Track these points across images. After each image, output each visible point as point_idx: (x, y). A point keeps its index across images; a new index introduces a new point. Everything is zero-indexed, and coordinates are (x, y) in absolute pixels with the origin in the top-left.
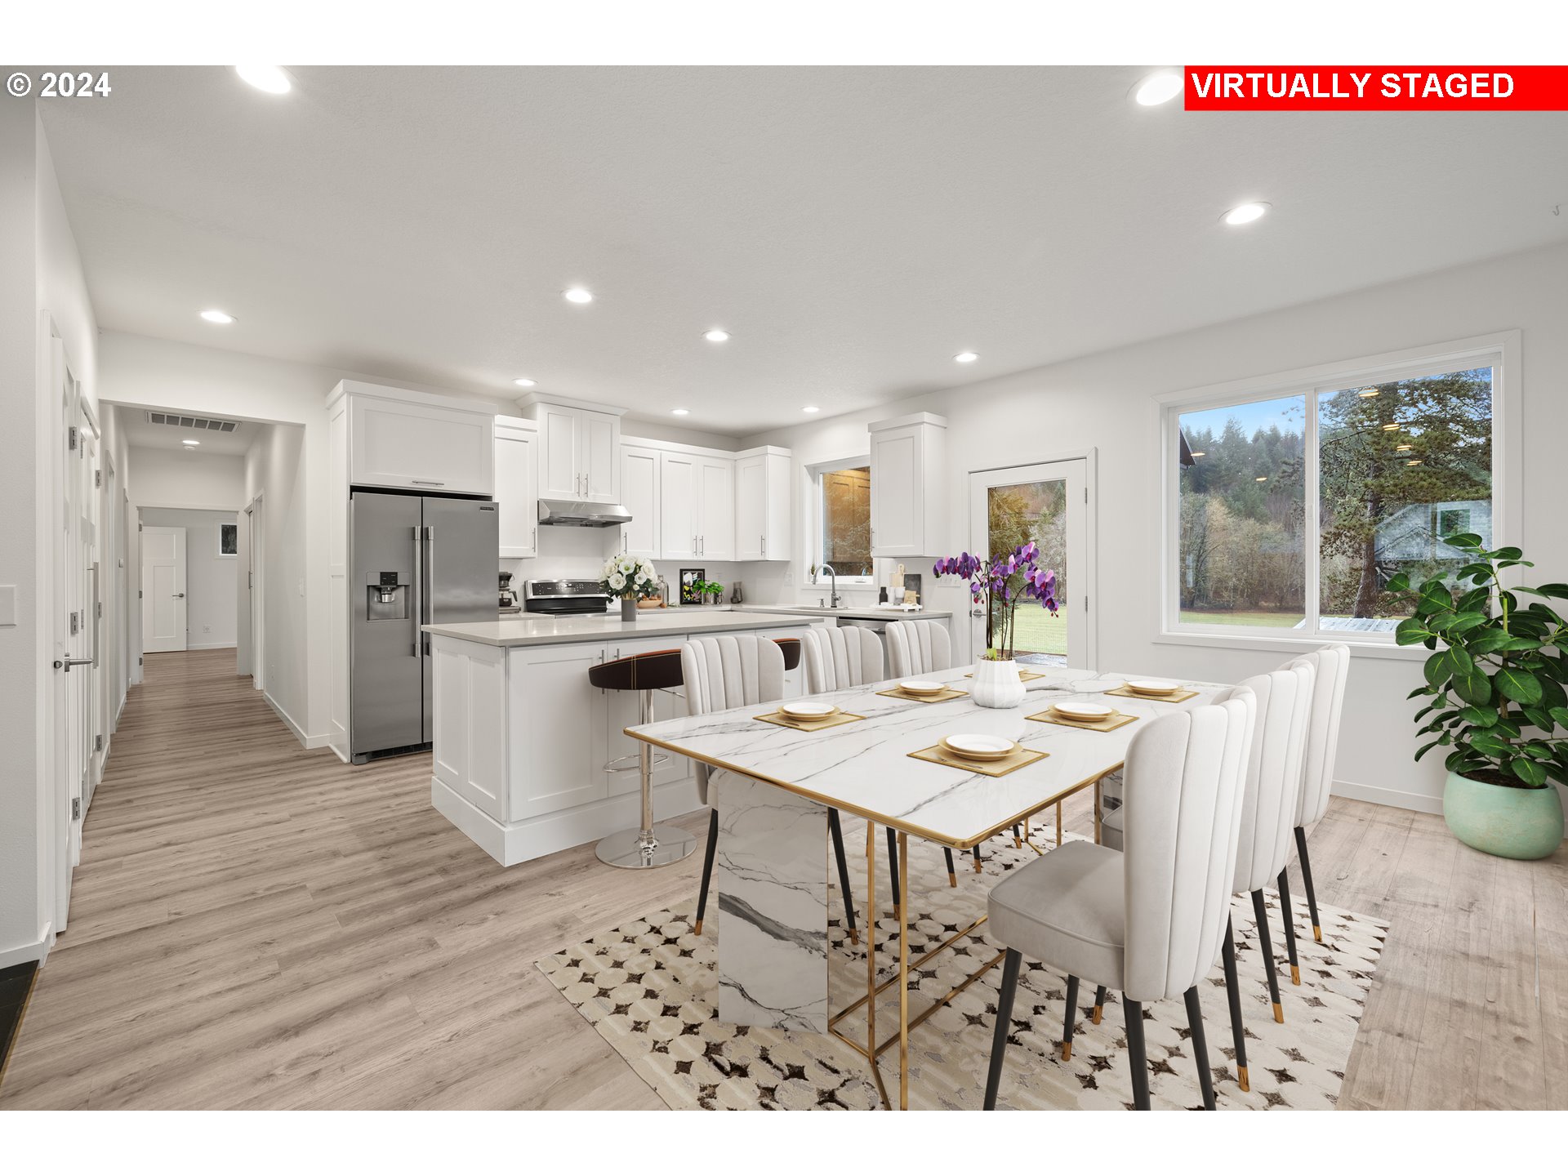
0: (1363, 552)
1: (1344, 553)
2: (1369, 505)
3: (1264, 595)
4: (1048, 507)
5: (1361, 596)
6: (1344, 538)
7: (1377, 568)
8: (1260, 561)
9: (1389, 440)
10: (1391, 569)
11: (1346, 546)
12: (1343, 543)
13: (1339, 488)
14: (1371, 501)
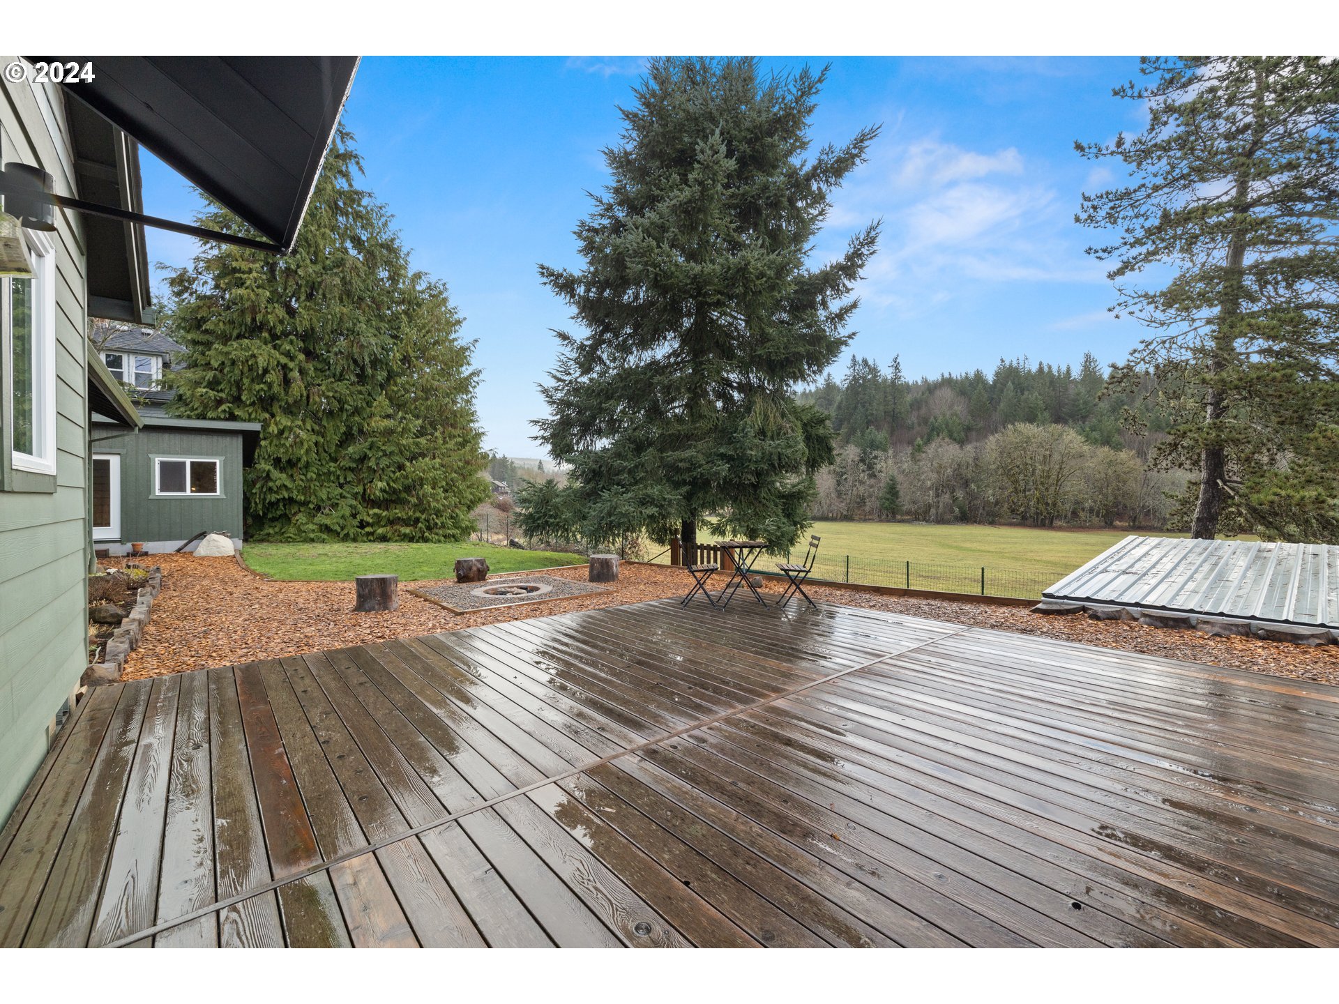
0: (1202, 463)
1: (1180, 465)
2: (1209, 409)
3: (1120, 516)
4: (922, 438)
5: (1200, 512)
6: (1180, 449)
7: (1219, 481)
8: (1114, 485)
9: (1232, 327)
10: (1236, 482)
11: (1183, 458)
12: (1179, 455)
13: (1175, 392)
14: (1211, 404)
